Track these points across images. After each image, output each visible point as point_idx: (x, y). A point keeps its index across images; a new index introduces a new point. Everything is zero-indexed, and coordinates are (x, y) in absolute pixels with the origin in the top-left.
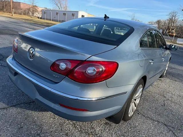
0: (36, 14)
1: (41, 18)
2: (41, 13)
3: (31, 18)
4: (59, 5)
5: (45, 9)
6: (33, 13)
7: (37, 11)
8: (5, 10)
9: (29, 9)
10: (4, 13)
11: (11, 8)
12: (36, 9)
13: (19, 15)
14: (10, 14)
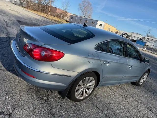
0: (65, 18)
1: (68, 22)
2: (69, 17)
3: (61, 20)
4: (84, 14)
5: (74, 15)
6: (63, 17)
7: (67, 16)
8: (45, 12)
9: (61, 14)
10: (43, 14)
11: (49, 11)
12: (67, 14)
13: (53, 17)
14: (47, 15)
